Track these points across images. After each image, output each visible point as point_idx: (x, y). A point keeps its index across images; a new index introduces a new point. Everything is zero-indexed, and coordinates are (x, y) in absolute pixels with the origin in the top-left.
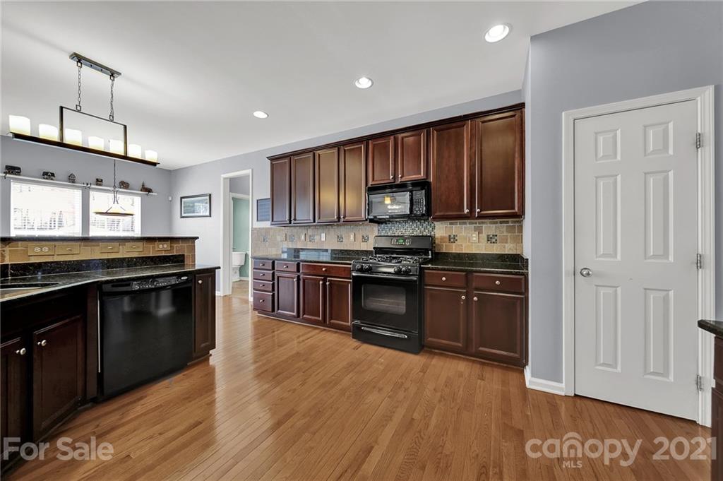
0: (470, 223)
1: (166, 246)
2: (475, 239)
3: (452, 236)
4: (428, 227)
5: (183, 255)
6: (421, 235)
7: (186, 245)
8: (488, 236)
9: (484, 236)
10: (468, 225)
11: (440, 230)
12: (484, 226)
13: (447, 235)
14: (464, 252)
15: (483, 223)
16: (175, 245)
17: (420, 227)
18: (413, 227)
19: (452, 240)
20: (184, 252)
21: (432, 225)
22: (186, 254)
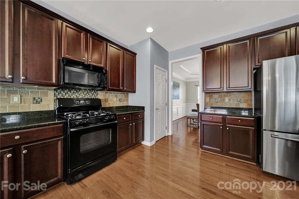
0: (114, 93)
2: (115, 100)
3: (106, 99)
4: (95, 94)
6: (90, 98)
8: (119, 99)
9: (118, 99)
10: (113, 94)
11: (101, 95)
12: (118, 95)
13: (104, 98)
14: (111, 106)
15: (118, 93)
17: (90, 93)
18: (85, 93)
19: (106, 101)
21: (97, 93)
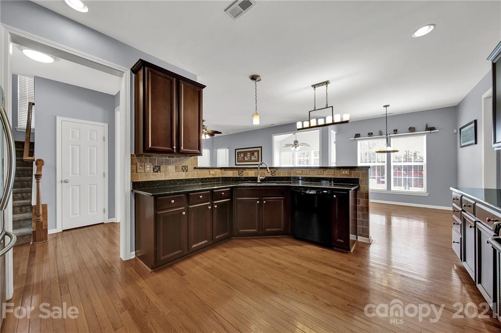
1: (346, 172)
5: (358, 179)
7: (361, 172)
16: (353, 172)
20: (359, 176)
22: (360, 178)
